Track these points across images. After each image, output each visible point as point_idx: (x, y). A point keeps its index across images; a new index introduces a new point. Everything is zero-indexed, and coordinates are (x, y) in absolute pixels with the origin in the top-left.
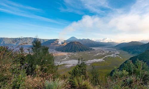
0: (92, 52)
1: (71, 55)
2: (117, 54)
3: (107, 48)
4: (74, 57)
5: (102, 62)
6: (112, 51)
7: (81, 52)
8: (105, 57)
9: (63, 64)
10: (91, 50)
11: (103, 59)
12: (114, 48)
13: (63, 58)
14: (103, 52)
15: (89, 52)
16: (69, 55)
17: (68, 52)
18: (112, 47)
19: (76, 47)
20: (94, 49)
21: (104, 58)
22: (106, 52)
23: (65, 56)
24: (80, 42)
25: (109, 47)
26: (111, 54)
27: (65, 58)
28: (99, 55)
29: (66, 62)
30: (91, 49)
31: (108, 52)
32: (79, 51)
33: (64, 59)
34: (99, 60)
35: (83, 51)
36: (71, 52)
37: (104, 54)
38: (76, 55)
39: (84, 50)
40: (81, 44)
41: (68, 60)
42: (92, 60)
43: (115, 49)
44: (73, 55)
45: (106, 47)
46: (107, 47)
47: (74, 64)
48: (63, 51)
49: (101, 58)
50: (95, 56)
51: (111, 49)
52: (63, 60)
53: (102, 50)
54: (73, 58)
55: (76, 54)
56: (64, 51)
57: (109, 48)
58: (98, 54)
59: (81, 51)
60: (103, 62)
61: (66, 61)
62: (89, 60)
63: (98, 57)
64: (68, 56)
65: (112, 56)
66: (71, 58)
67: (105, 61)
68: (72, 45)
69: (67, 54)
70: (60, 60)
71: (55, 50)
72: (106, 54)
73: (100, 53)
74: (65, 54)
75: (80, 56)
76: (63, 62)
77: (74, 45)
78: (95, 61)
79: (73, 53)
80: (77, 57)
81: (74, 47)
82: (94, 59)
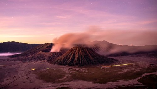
1: (75, 70)
3: (145, 58)
5: (136, 87)
8: (142, 76)
9: (61, 86)
13: (61, 76)
15: (108, 65)
16: (72, 72)
17: (69, 66)
22: (142, 66)
23: (64, 74)
27: (64, 76)
28: (128, 73)
29: (66, 83)
30: (112, 61)
31: (147, 65)
33: (63, 79)
36: (73, 65)
37: (138, 69)
38: (84, 72)
41: (70, 81)
42: (114, 81)
46: (145, 56)
49: (133, 79)
52: (61, 79)
54: (79, 76)
58: (126, 70)
60: (140, 87)
61: (66, 81)
62: (110, 83)
63: (126, 77)
64: (70, 73)
66: (74, 77)
67: (143, 84)
68: (76, 53)
69: (67, 69)
70: (56, 80)
71: (47, 61)
72: (143, 69)
73: (130, 67)
74: (65, 69)
75: (91, 72)
76: (61, 84)
77: (79, 53)
78: (122, 84)
79: (78, 67)
80: (86, 74)
81: (79, 56)
82: (119, 80)
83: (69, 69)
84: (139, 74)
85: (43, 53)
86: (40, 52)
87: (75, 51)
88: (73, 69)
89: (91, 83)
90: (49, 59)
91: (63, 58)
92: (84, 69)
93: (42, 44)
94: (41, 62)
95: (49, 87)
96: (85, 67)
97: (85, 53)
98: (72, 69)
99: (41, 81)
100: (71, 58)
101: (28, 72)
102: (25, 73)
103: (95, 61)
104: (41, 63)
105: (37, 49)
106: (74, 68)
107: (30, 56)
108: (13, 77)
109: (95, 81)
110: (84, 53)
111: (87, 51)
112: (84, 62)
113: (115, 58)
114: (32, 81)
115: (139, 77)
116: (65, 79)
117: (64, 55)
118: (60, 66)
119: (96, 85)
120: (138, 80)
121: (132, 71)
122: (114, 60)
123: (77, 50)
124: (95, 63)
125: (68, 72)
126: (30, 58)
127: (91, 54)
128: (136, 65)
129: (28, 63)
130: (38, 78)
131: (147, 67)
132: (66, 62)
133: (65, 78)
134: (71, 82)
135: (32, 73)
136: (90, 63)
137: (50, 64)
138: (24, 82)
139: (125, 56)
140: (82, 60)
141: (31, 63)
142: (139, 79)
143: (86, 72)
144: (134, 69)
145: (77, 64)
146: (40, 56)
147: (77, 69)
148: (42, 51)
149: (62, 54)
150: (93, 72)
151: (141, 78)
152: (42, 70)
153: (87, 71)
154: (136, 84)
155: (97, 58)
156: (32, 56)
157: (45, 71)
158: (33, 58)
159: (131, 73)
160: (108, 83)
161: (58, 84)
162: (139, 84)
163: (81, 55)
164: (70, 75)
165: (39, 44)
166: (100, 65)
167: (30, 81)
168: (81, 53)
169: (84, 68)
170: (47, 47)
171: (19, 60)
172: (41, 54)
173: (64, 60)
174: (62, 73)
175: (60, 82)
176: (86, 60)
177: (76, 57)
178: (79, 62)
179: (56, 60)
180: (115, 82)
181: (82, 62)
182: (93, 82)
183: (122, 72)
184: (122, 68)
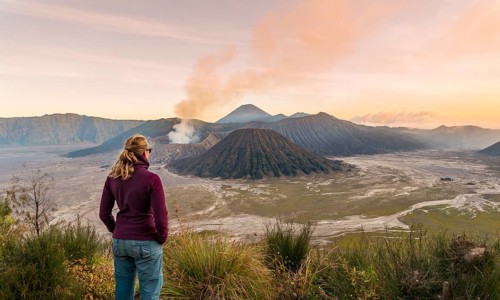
0: (342, 179)
1: (239, 190)
2: (487, 196)
3: (431, 162)
4: (252, 203)
5: (392, 234)
6: (457, 179)
7: (283, 178)
8: (414, 207)
9: (200, 229)
10: (334, 169)
11: (402, 220)
12: (474, 162)
13: (201, 205)
14: (405, 181)
15: (326, 179)
16: (229, 194)
17: (224, 178)
18: (462, 156)
19: (258, 155)
20: (354, 167)
21: (405, 213)
22: (419, 181)
23: (208, 199)
24: (280, 131)
25: (438, 158)
26: (452, 194)
27: (211, 204)
28: (377, 199)
29: (214, 221)
30: (338, 167)
31: (432, 181)
32: (277, 175)
33: (207, 211)
34: (378, 223)
35: (295, 174)
36: (236, 177)
37: (406, 191)
38: (262, 195)
39: (298, 171)
40: (286, 140)
41: (224, 216)
42: (336, 218)
43: (480, 167)
44: (246, 192)
45: (423, 156)
46: (431, 157)
47: (248, 236)
48: (200, 174)
50: (357, 202)
51: (453, 165)
52: (200, 213)
53: (396, 172)
54: (248, 206)
55: (260, 190)
56: (207, 173)
57: (441, 163)
58: (371, 193)
59: (286, 173)
60: (400, 234)
61: (214, 217)
62: (324, 222)
63: (371, 208)
64: (224, 198)
65: (458, 202)
66: (235, 208)
67: (412, 228)
69: (219, 188)
70: (189, 215)
71: (166, 167)
72: (418, 190)
73: (384, 185)
74: (211, 186)
75: (277, 196)
76: (201, 223)
77: (249, 145)
78: (356, 226)
79: (246, 183)
80: (264, 201)
82: (349, 217)
83: (224, 187)
84: (405, 203)
88: (234, 187)
90: (172, 160)
92: (262, 188)
96: (264, 182)
98: (230, 186)
106: (236, 185)
108: (78, 206)
113: (346, 160)
115: (403, 210)
116: (211, 212)
118: (200, 180)
120: (399, 219)
121: (388, 193)
122: (345, 165)
125: (220, 196)
128: (401, 181)
131: (431, 185)
133: (212, 208)
134: (227, 220)
137: (176, 176)
139: (376, 156)
142: (403, 216)
143: (265, 196)
144: (393, 190)
147: (244, 189)
150: (285, 197)
151: (408, 214)
153: (268, 193)
154: (393, 228)
159: (385, 201)
161: (192, 224)
162: (400, 228)
164: (224, 203)
165: (142, 122)
166: (303, 178)
169: (260, 186)
171: (93, 164)
174: (205, 197)
175: (198, 218)
180: (338, 222)
183: (359, 197)
184: (362, 186)
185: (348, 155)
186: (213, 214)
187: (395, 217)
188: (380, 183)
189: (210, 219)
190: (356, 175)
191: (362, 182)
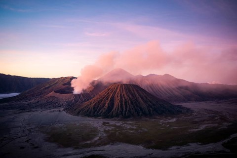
0: (183, 117)
1: (115, 126)
4: (124, 135)
5: (220, 156)
7: (144, 117)
8: (232, 137)
9: (89, 154)
11: (225, 146)
13: (89, 137)
14: (223, 119)
15: (173, 118)
16: (108, 128)
17: (104, 117)
20: (188, 110)
21: (226, 141)
22: (232, 119)
23: (95, 132)
27: (95, 135)
29: (99, 148)
30: (179, 110)
33: (93, 141)
36: (112, 117)
38: (130, 129)
41: (105, 144)
42: (181, 145)
44: (119, 127)
45: (232, 103)
48: (89, 116)
49: (215, 142)
52: (88, 142)
53: (217, 113)
54: (121, 137)
55: (129, 126)
58: (202, 127)
59: (145, 114)
60: (225, 156)
61: (98, 145)
62: (174, 148)
64: (105, 131)
66: (113, 138)
68: (116, 95)
69: (101, 124)
70: (80, 144)
71: (64, 110)
73: (210, 122)
74: (96, 123)
75: (141, 129)
76: (89, 149)
77: (121, 95)
78: (195, 150)
79: (119, 120)
81: (121, 101)
82: (190, 144)
83: (104, 124)
85: (58, 95)
86: (52, 94)
87: (115, 92)
88: (111, 124)
89: (141, 147)
90: (68, 105)
91: (93, 105)
92: (130, 124)
93: (54, 79)
94: (53, 112)
95: (68, 155)
96: (132, 120)
97: (132, 95)
98: (108, 123)
99: (53, 145)
100: (107, 105)
101: (30, 130)
102: (24, 131)
103: (149, 111)
104: (53, 114)
105: (46, 88)
106: (112, 122)
107: (33, 101)
109: (148, 144)
110: (130, 96)
111: (136, 92)
112: (130, 111)
113: (184, 105)
114: (36, 146)
115: (225, 139)
116: (96, 141)
117: (95, 98)
118: (88, 118)
119: (150, 151)
120: (223, 145)
121: (214, 127)
122: (183, 108)
123: (118, 90)
124: (150, 113)
125: (102, 130)
126: (33, 104)
127: (142, 98)
128: (220, 119)
129: (30, 113)
130: (48, 140)
132: (98, 112)
133: (97, 138)
134: (107, 147)
135: (37, 131)
136: (141, 113)
137: (70, 115)
138: (22, 148)
139: (203, 102)
140: (126, 107)
141: (34, 113)
142: (225, 143)
143: (133, 129)
144: (216, 125)
145: (117, 116)
146: (50, 100)
147: (118, 124)
148: (55, 92)
149: (92, 96)
150: (146, 130)
151: (228, 141)
152: (56, 126)
153: (135, 128)
154: (220, 152)
155: (153, 105)
156: (36, 101)
157: (61, 127)
158: (38, 104)
159: (212, 132)
160: (171, 148)
161: (83, 150)
162: (224, 152)
163: (126, 100)
164: (105, 135)
165: (48, 79)
166: (158, 117)
167: (33, 145)
168: (125, 95)
169: (129, 122)
170: (64, 85)
171: (12, 108)
172: (53, 97)
173: (94, 108)
174: (92, 131)
175: (87, 146)
176: (134, 108)
177: (117, 102)
178: (122, 112)
179: (81, 108)
180: (183, 147)
181: (126, 111)
182: (144, 146)
183: (195, 130)
184: (196, 122)
185: (184, 101)
186: (98, 143)
187: (220, 144)
188: (207, 120)
189: (95, 146)
190: (191, 115)
191: (196, 120)
